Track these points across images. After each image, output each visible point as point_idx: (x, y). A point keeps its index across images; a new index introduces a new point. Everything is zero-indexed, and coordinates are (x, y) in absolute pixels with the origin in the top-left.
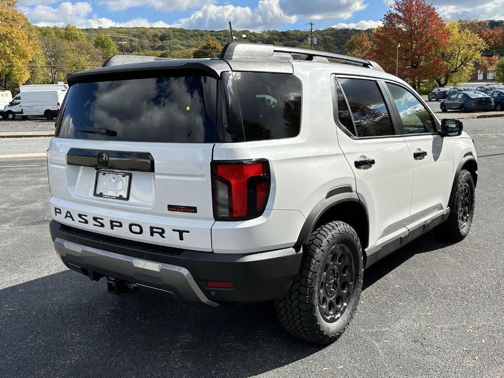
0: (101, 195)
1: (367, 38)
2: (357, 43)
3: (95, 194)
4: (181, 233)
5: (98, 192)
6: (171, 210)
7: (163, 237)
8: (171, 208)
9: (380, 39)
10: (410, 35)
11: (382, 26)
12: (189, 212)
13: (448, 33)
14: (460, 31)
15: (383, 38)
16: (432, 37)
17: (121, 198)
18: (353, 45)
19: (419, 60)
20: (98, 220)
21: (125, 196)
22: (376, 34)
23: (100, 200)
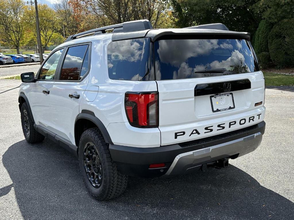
0: (218, 110)
3: (213, 111)
4: (259, 116)
5: (215, 109)
6: (256, 106)
17: (230, 108)
20: (221, 126)
21: (232, 106)
23: (219, 114)
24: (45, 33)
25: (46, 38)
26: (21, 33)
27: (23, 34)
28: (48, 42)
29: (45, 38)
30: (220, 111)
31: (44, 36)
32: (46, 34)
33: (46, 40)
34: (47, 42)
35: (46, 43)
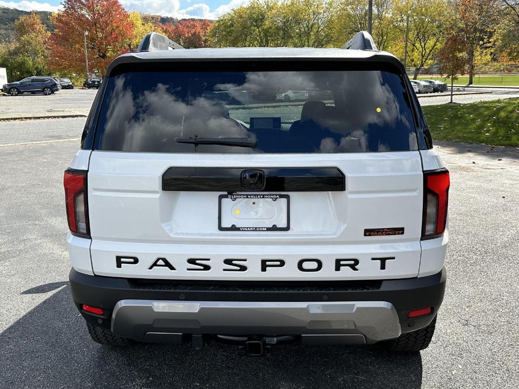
0: (234, 228)
1: (38, 21)
2: (27, 25)
3: (221, 228)
4: (383, 261)
6: (370, 235)
7: (356, 270)
8: (368, 232)
9: (62, 23)
10: (95, 23)
11: (64, 10)
12: (395, 234)
13: (132, 25)
14: (143, 24)
15: (66, 24)
16: (117, 27)
18: (24, 27)
19: (106, 50)
20: (234, 262)
21: (282, 225)
22: (57, 18)
23: (234, 235)
24: (423, 44)
25: (424, 53)
26: (384, 45)
27: (386, 47)
28: (426, 59)
29: (422, 53)
30: (238, 229)
31: (421, 50)
32: (425, 44)
33: (423, 57)
34: (424, 60)
35: (422, 62)
